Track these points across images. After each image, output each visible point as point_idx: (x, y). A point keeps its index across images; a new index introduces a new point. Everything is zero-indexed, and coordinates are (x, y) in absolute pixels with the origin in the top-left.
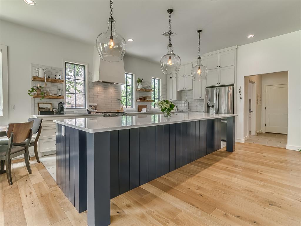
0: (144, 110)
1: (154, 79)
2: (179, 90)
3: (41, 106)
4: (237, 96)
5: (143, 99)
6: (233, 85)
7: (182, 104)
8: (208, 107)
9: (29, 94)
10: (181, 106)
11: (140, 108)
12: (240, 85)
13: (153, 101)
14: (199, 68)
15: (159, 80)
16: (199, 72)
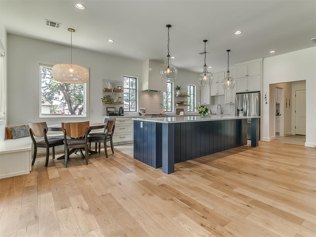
0: (182, 113)
1: (190, 86)
2: (212, 95)
3: (109, 110)
4: (263, 102)
5: (181, 104)
6: (260, 92)
7: (215, 107)
8: (238, 110)
9: (103, 101)
10: (214, 109)
11: (178, 111)
12: (266, 91)
13: (189, 105)
14: (228, 79)
15: (194, 86)
16: (228, 82)
